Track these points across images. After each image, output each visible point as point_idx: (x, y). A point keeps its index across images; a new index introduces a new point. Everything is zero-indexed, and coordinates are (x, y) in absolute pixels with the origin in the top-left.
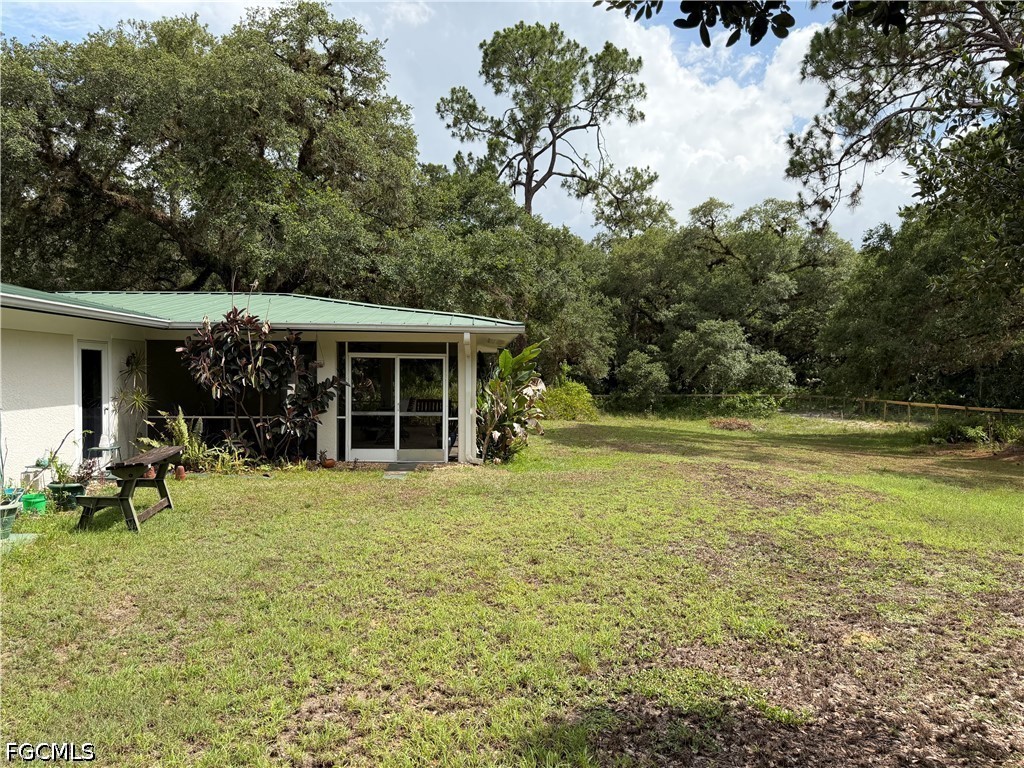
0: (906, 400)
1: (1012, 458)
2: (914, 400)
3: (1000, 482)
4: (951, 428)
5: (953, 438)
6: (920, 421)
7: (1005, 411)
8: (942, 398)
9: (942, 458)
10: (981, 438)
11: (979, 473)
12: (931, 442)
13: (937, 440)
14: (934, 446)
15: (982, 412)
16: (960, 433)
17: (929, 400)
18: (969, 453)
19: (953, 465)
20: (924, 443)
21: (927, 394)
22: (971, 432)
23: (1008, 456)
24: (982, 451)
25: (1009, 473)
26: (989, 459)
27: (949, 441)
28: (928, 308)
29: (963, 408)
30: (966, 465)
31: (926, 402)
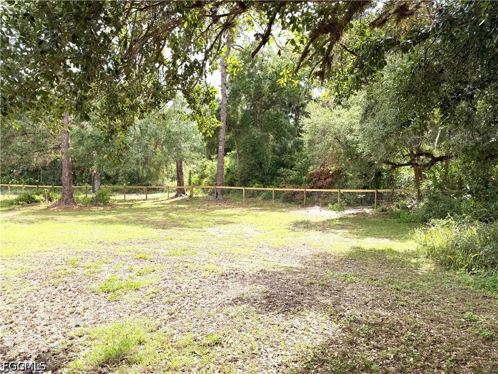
0: (8, 183)
1: (55, 208)
2: (12, 183)
3: (47, 219)
4: (29, 196)
5: (30, 201)
6: (15, 194)
7: (55, 187)
8: (27, 182)
9: (22, 211)
10: (42, 200)
11: (39, 217)
12: (19, 204)
13: (22, 203)
14: (20, 206)
15: (46, 188)
16: (33, 198)
17: (20, 183)
18: (36, 208)
19: (27, 214)
20: (15, 204)
21: (19, 180)
22: (37, 198)
23: (54, 207)
24: (43, 206)
25: (53, 215)
26: (46, 209)
27: (28, 203)
28: (13, 136)
29: (36, 186)
30: (34, 213)
31: (19, 184)
